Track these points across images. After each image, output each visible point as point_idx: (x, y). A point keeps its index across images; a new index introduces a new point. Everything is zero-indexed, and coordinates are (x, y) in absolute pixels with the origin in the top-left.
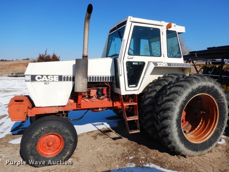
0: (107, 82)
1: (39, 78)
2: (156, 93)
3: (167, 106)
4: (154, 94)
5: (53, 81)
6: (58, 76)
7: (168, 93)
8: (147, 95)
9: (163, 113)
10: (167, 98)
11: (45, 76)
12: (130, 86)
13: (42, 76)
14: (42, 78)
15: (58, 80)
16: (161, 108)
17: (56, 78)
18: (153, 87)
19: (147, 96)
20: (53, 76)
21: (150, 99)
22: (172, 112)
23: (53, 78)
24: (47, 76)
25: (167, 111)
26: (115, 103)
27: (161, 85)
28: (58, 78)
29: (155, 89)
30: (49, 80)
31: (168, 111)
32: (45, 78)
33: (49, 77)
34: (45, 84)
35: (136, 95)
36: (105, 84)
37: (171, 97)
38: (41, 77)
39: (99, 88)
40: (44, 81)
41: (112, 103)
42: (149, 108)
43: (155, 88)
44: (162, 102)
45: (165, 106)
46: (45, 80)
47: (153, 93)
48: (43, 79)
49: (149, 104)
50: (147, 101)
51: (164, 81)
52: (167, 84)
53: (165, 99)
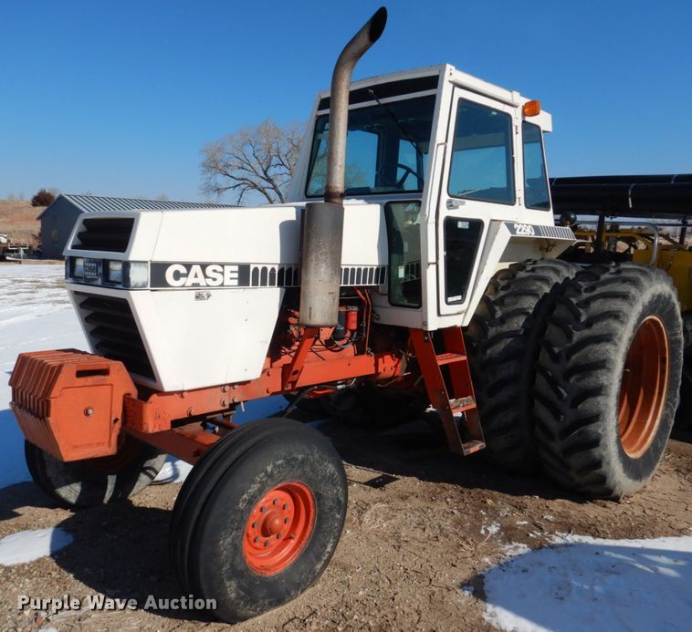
0: (362, 289)
1: (177, 275)
2: (526, 320)
3: (592, 358)
4: (518, 323)
5: (222, 285)
6: (236, 268)
7: (583, 319)
8: (494, 329)
9: (578, 380)
10: (586, 333)
11: (199, 266)
12: (450, 299)
13: (188, 266)
14: (186, 275)
15: (236, 282)
16: (570, 364)
17: (230, 276)
18: (507, 301)
19: (492, 332)
20: (222, 265)
21: (510, 340)
22: (609, 375)
23: (223, 273)
24: (204, 266)
25: (594, 373)
26: (380, 360)
27: (534, 294)
28: (236, 275)
29: (518, 306)
30: (210, 282)
31: (599, 371)
32: (196, 276)
33: (209, 270)
34: (197, 297)
35: (459, 328)
36: (358, 295)
37: (598, 328)
38: (183, 270)
40: (194, 285)
41: (374, 362)
42: (507, 370)
43: (516, 303)
44: (568, 345)
45: (586, 357)
46: (196, 281)
47: (515, 320)
48: (190, 280)
49: (507, 356)
50: (499, 345)
51: (539, 283)
52: (547, 290)
53: (577, 336)
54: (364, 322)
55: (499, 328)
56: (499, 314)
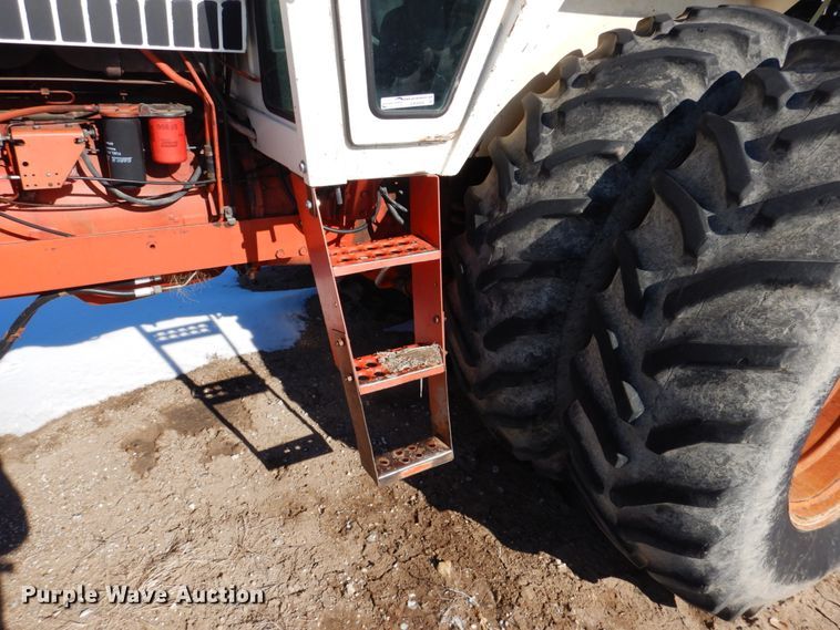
0: (174, 59)
2: (605, 175)
3: (742, 328)
4: (582, 181)
7: (751, 197)
8: (524, 189)
9: (684, 383)
10: (749, 244)
16: (672, 331)
18: (574, 116)
19: (520, 195)
21: (551, 224)
22: (784, 388)
25: (735, 375)
27: (647, 103)
29: (596, 134)
31: (751, 374)
35: (431, 180)
36: (164, 75)
37: (789, 237)
39: (108, 109)
41: (241, 240)
42: (532, 298)
43: (594, 125)
44: (683, 272)
45: (723, 319)
47: (576, 172)
49: (538, 264)
50: (521, 234)
51: (675, 72)
52: (694, 91)
53: (716, 248)
54: (208, 146)
55: (535, 188)
56: (545, 150)
